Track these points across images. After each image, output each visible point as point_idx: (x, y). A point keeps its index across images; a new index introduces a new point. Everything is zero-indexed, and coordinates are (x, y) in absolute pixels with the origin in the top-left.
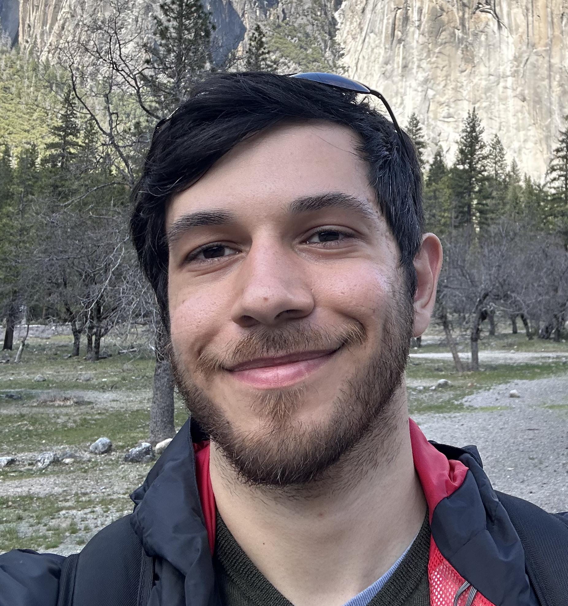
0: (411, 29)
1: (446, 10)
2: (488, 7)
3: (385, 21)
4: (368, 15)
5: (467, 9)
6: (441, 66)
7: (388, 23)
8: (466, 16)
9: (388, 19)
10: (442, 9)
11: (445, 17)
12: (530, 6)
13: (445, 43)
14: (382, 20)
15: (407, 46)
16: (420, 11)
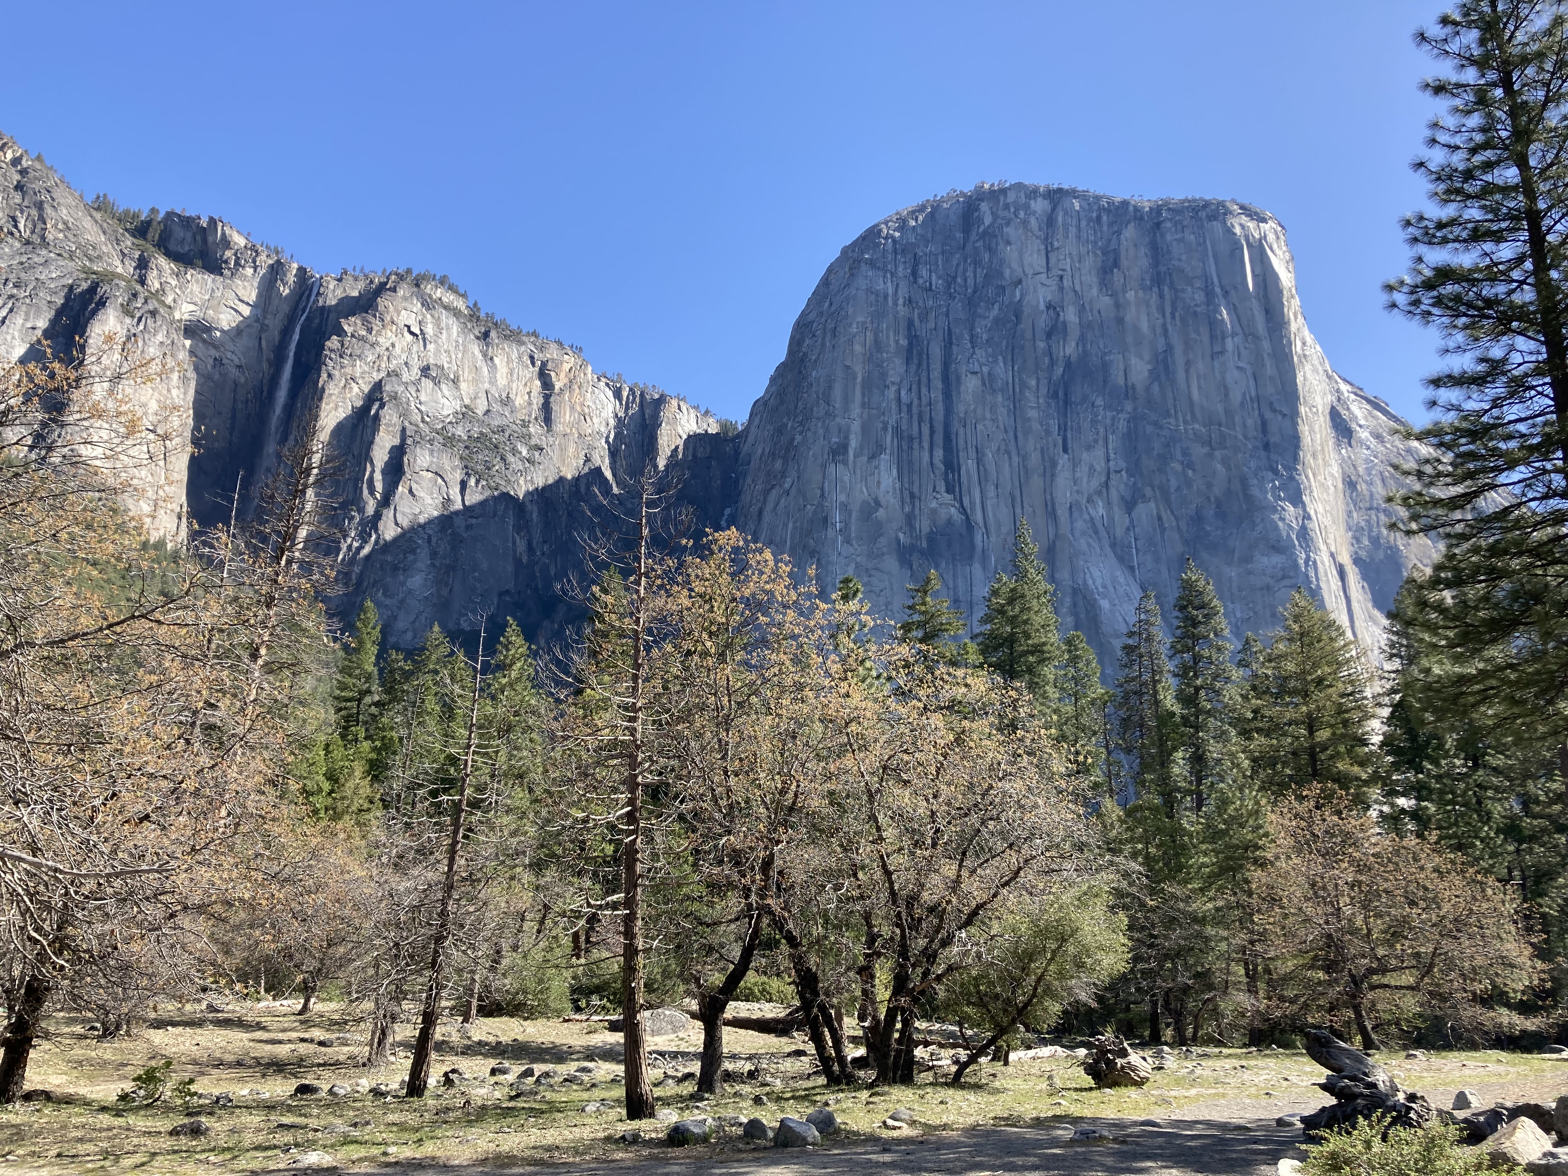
0: (830, 533)
1: (883, 503)
2: (950, 497)
3: (790, 525)
4: (767, 517)
5: (917, 503)
6: (877, 590)
7: (795, 528)
8: (917, 512)
9: (795, 522)
10: (878, 504)
11: (881, 514)
12: (1017, 493)
13: (883, 554)
14: (786, 525)
15: (823, 561)
16: (845, 508)
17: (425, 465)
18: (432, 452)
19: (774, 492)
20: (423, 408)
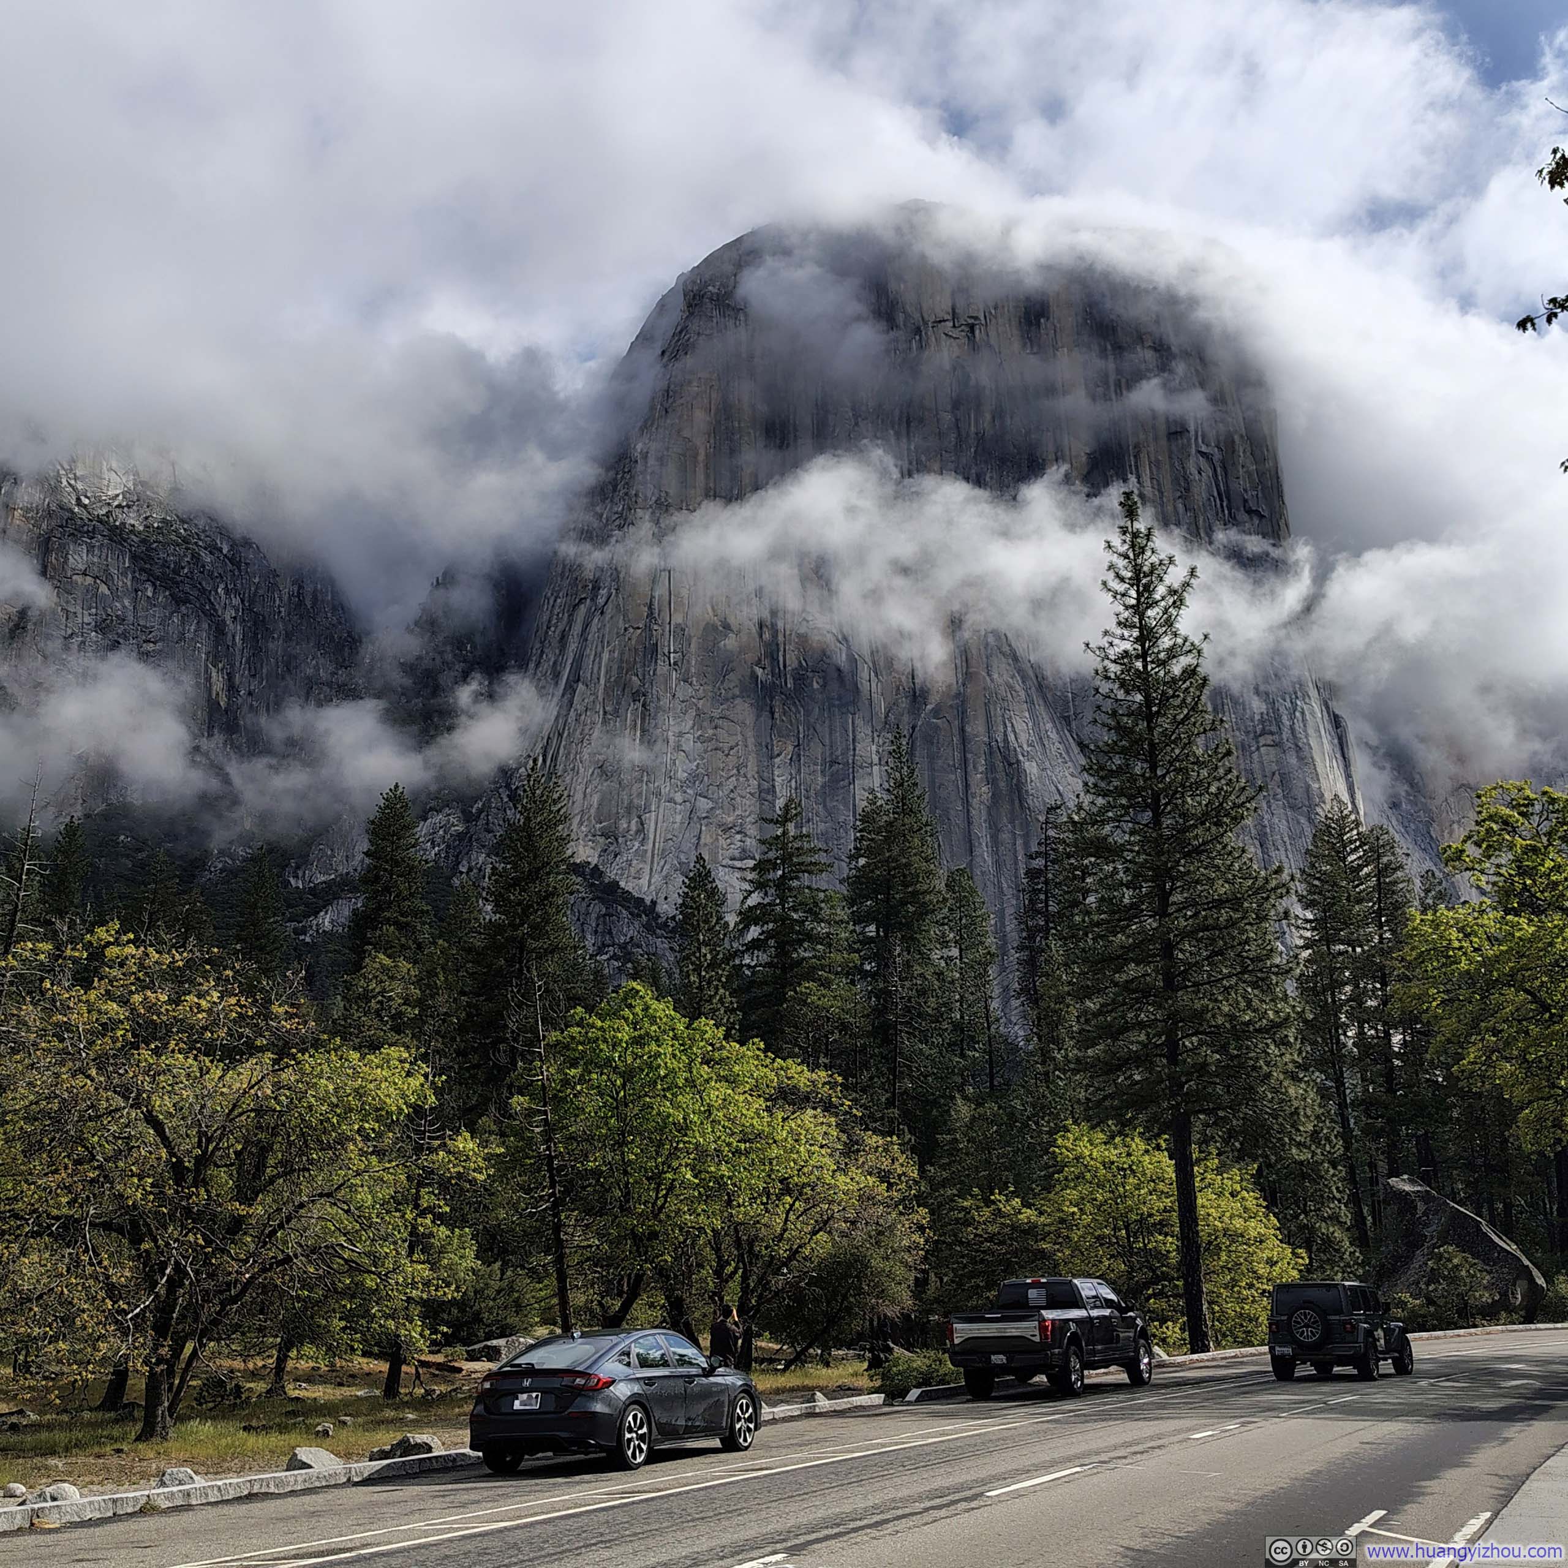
0: (662, 668)
1: (734, 626)
3: (606, 656)
4: (572, 644)
9: (611, 652)
10: (727, 627)
11: (730, 643)
13: (734, 697)
14: (598, 655)
15: (651, 707)
16: (682, 632)
17: (82, 567)
18: (90, 549)
19: (583, 609)
20: (80, 486)
